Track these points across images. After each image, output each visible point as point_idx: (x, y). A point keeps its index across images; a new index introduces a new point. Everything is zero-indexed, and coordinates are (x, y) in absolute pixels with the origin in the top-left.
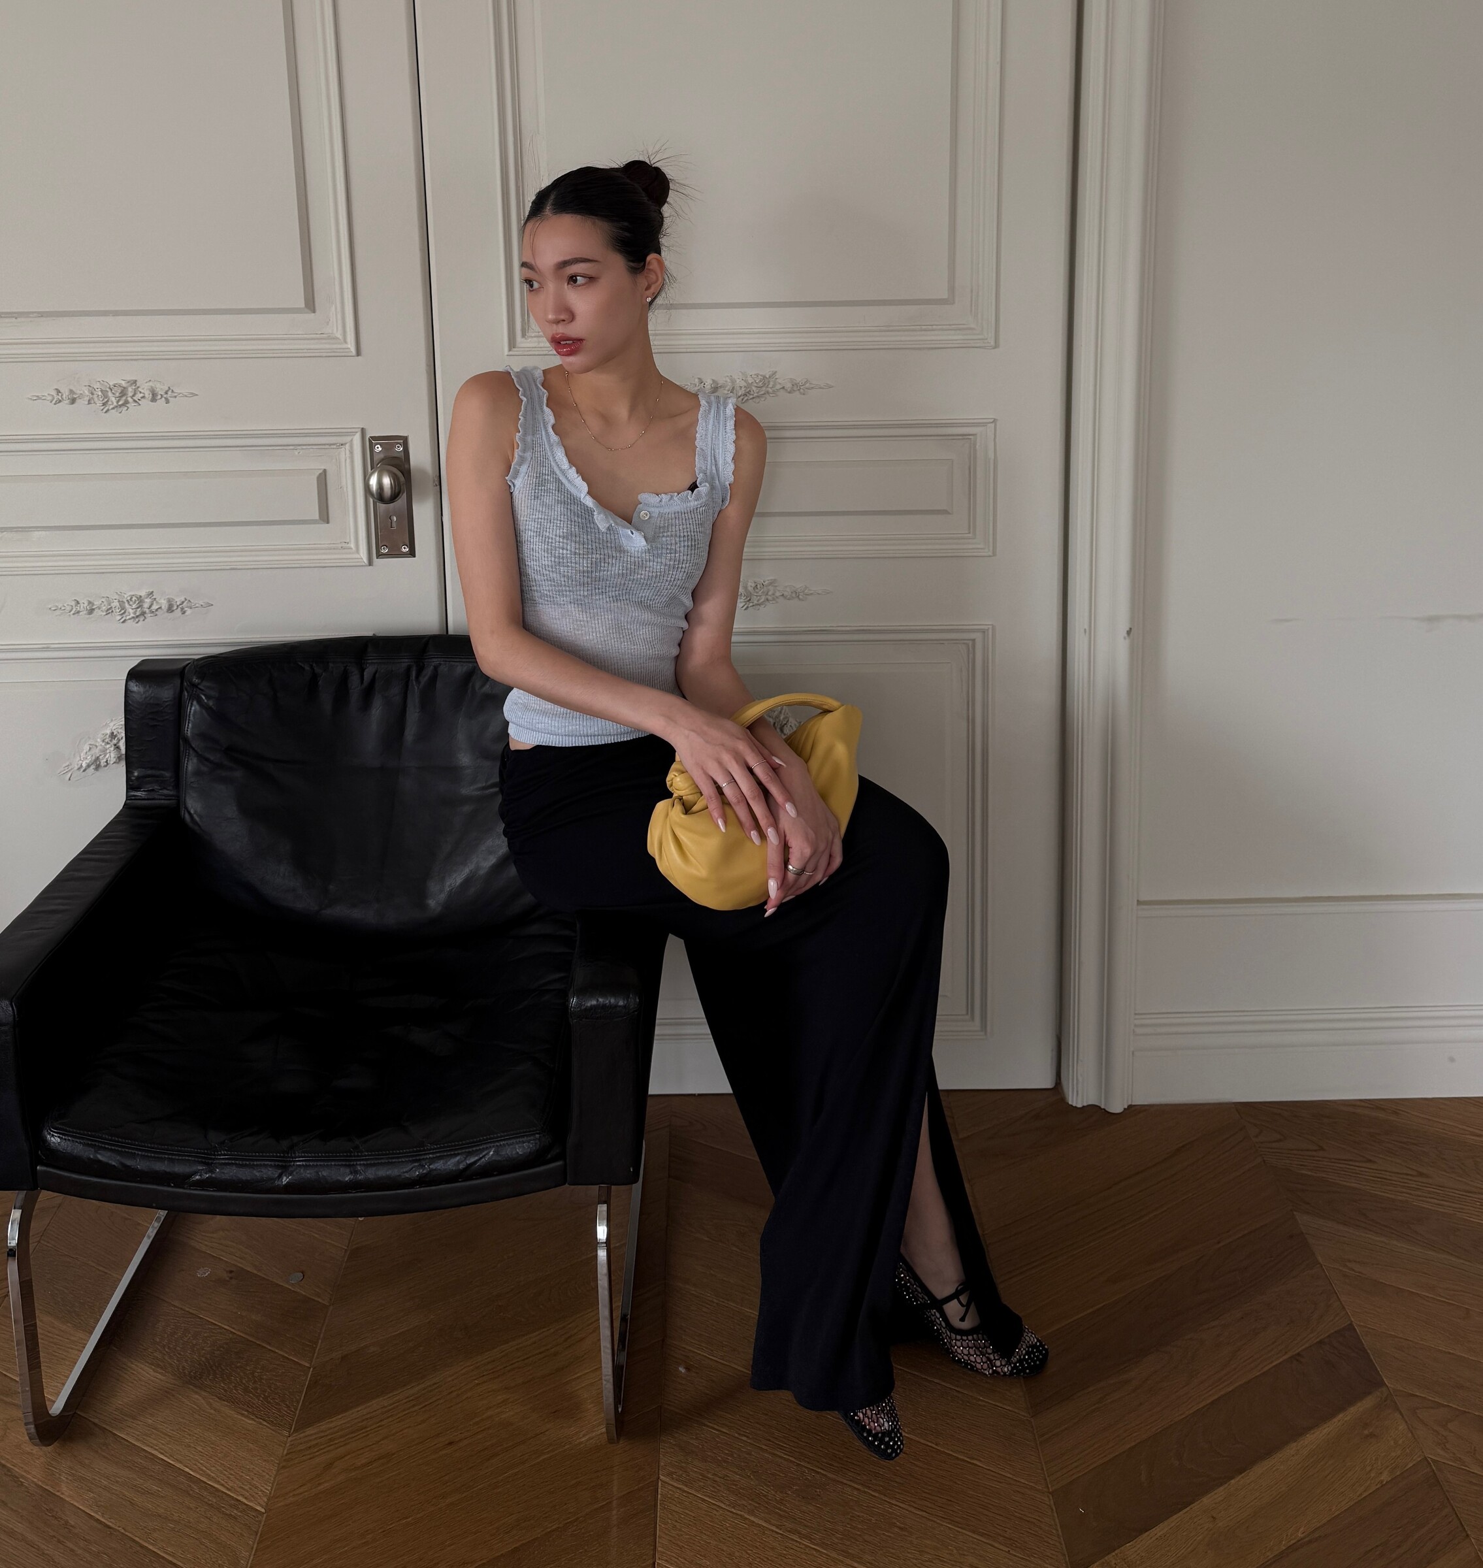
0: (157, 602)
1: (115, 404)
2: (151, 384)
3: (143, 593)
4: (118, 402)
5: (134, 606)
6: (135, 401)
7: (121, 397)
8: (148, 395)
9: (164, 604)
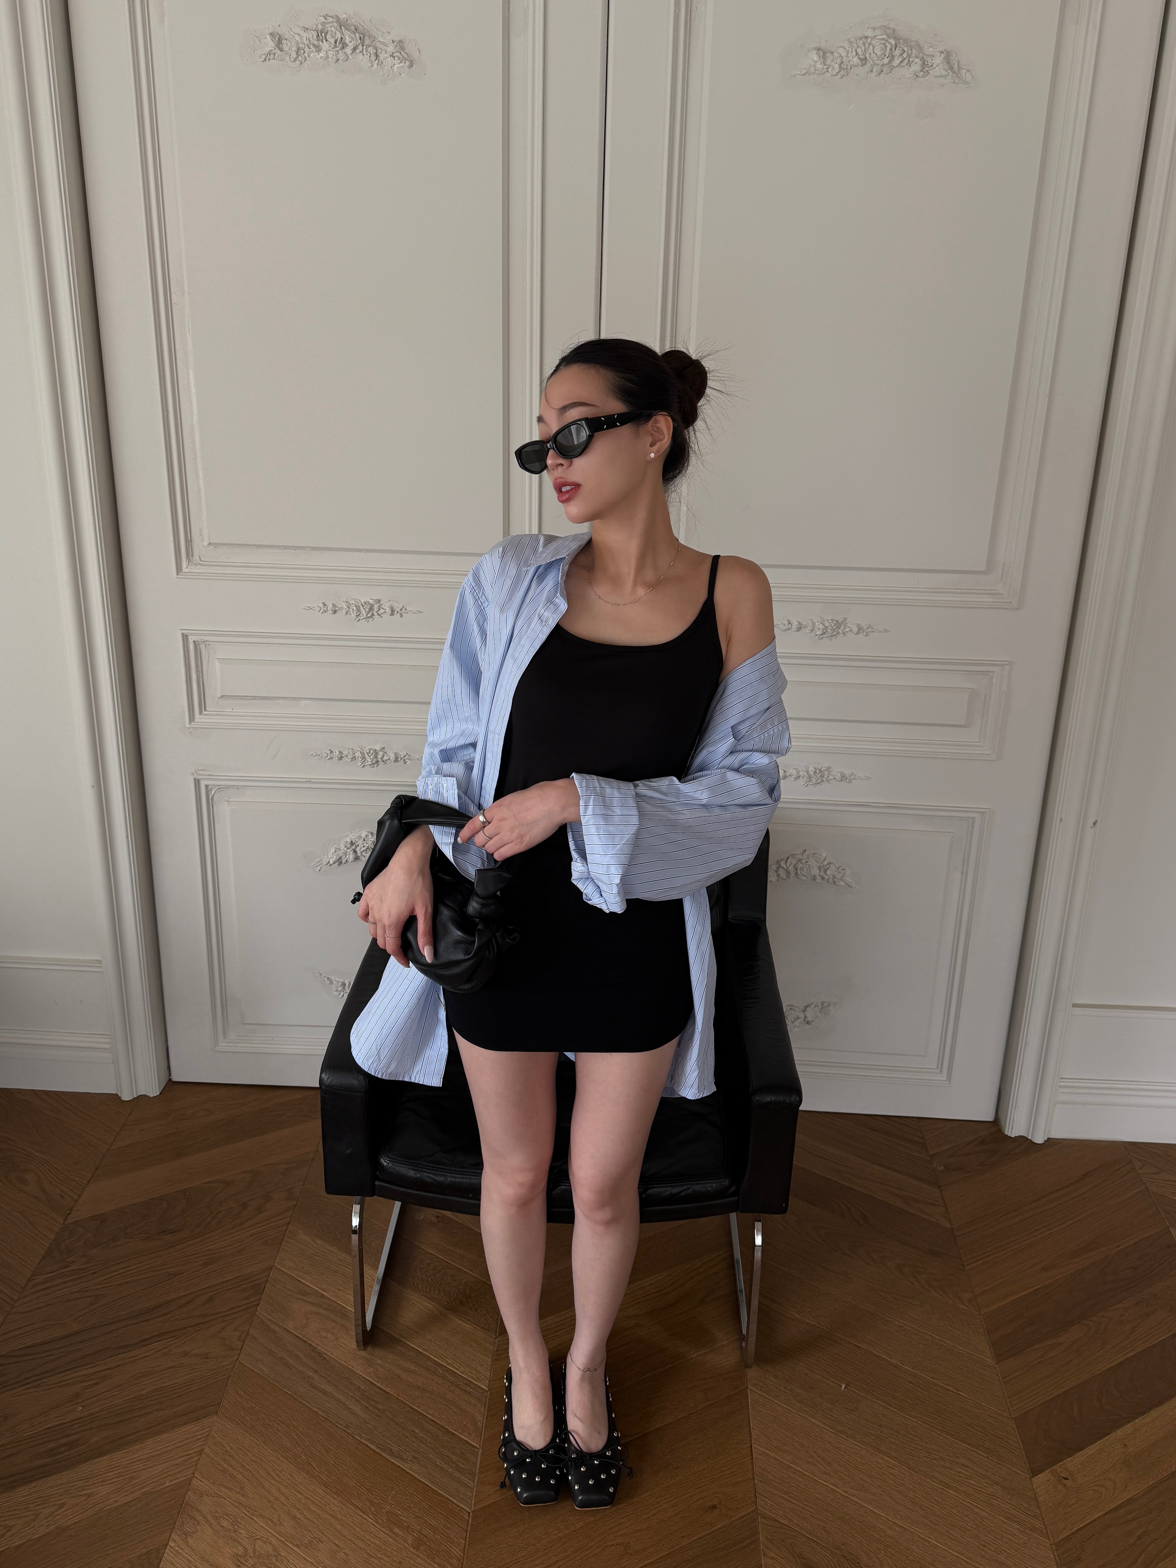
0: (387, 755)
1: (365, 616)
2: (390, 603)
3: (378, 749)
4: (367, 615)
5: (372, 757)
6: (379, 615)
7: (369, 612)
8: (388, 610)
9: (392, 757)
